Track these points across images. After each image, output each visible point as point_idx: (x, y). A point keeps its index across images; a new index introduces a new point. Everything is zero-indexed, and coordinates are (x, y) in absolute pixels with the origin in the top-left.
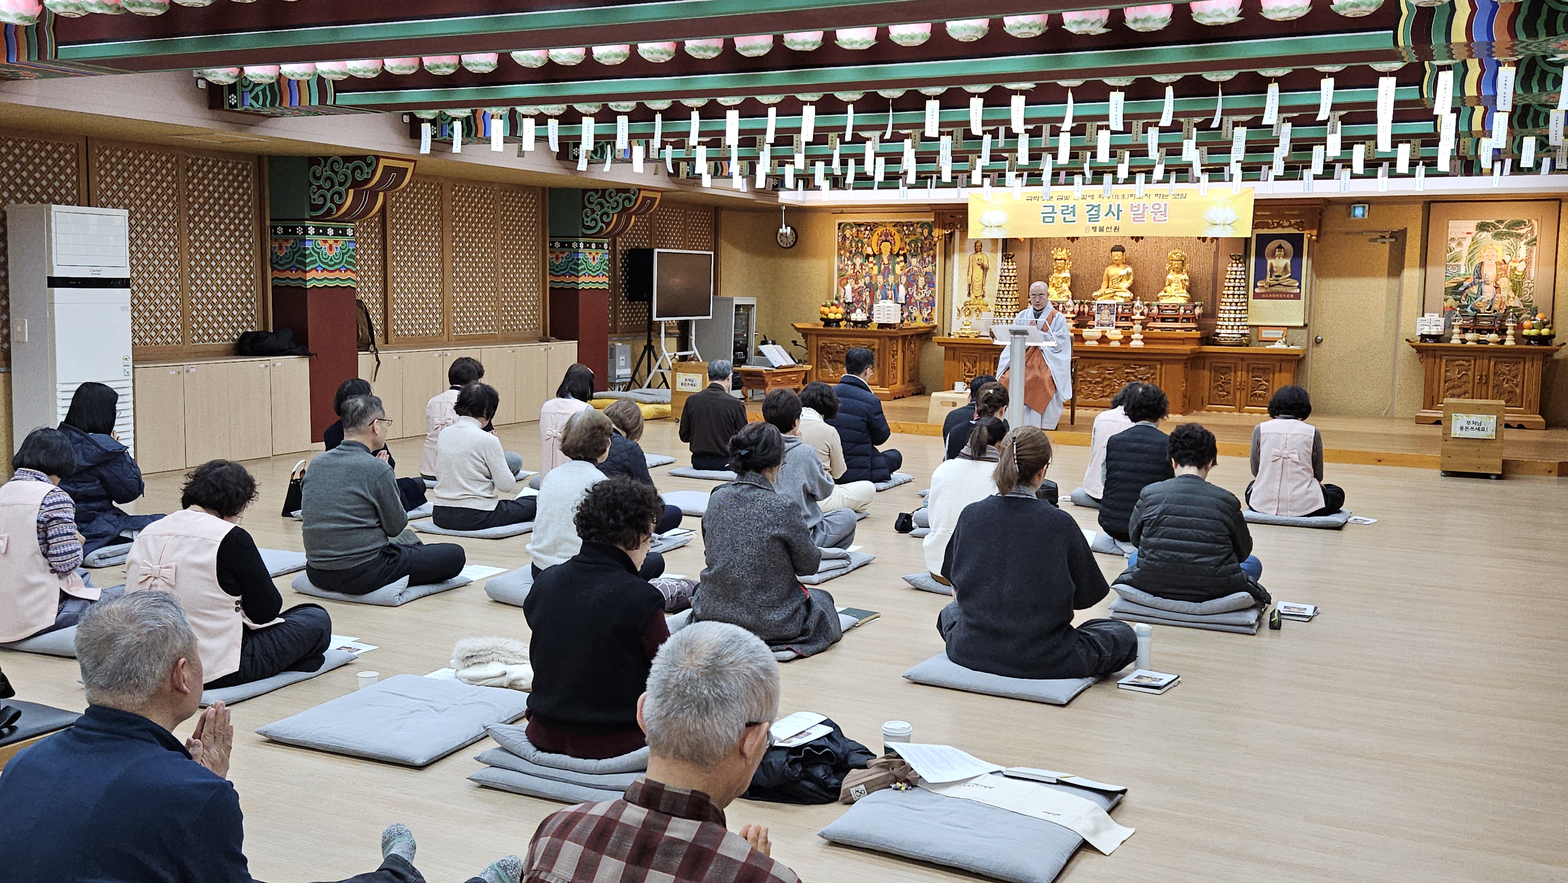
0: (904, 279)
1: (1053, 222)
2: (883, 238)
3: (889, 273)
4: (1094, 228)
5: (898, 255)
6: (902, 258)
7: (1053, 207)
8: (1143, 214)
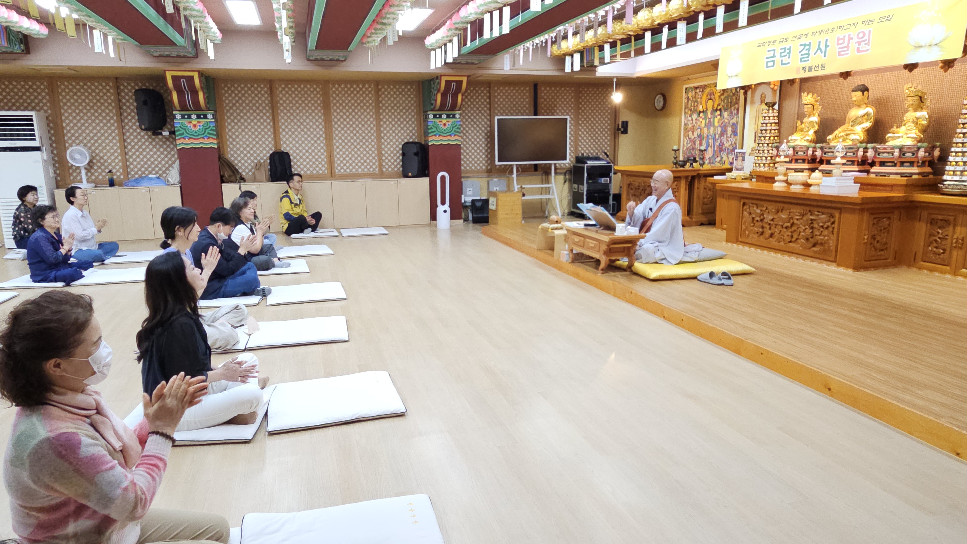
0: (719, 129)
2: (709, 97)
3: (711, 125)
4: (805, 68)
5: (717, 110)
6: (718, 112)
7: (774, 51)
8: (848, 47)
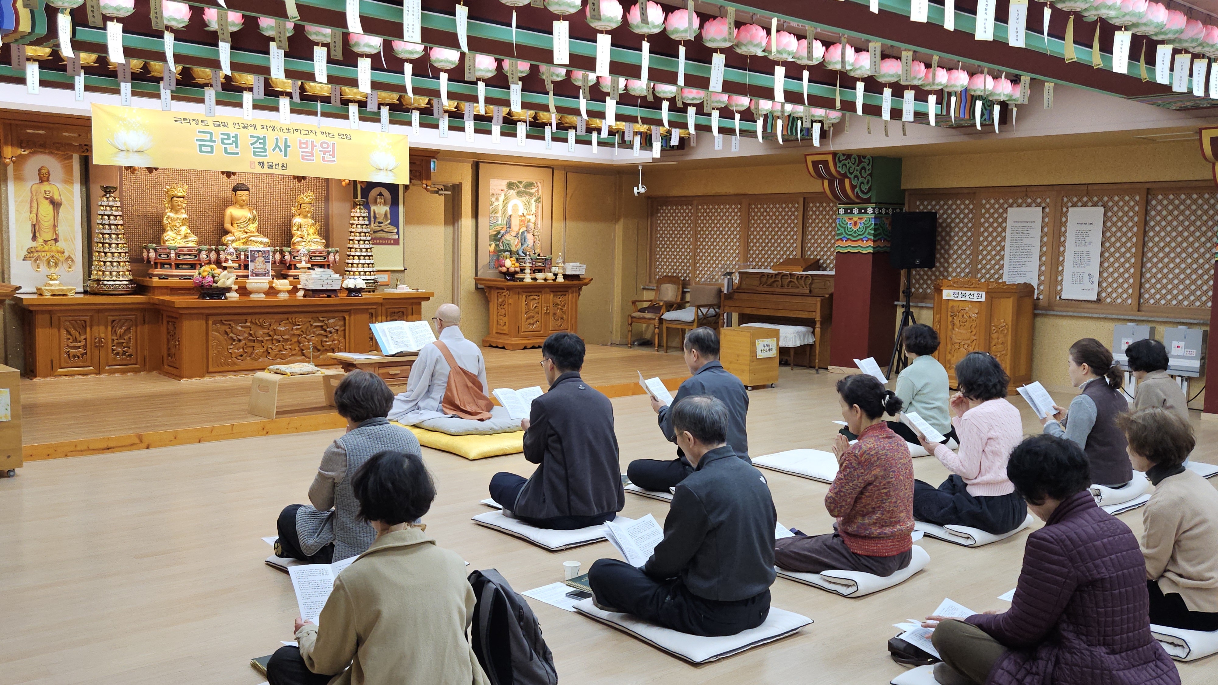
1: (212, 152)
4: (262, 164)
7: (211, 134)
8: (312, 153)
